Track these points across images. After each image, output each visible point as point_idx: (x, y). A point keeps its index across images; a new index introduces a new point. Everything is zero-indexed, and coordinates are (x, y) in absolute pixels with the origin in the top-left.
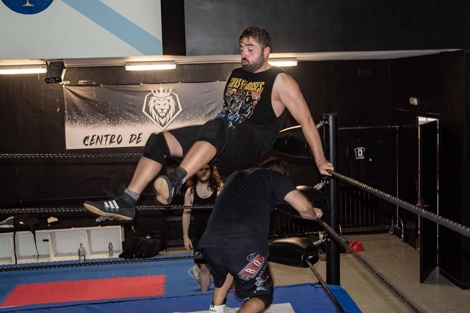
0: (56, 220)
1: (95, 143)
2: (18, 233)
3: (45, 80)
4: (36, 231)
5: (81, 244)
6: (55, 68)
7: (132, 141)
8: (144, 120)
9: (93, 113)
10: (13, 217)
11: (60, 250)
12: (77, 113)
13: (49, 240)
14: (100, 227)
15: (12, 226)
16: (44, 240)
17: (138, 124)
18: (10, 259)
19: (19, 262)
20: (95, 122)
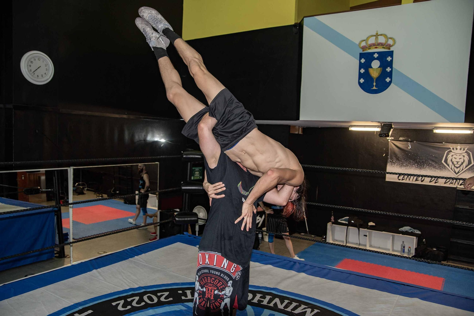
0: (374, 224)
1: (405, 180)
2: (349, 227)
3: (379, 135)
4: (360, 229)
5: (403, 242)
6: (387, 127)
7: (432, 181)
8: (442, 168)
9: (406, 159)
10: (348, 217)
11: (373, 243)
12: (396, 158)
13: (368, 236)
14: (401, 235)
15: (347, 223)
16: (364, 235)
17: (437, 170)
18: (343, 242)
19: (348, 245)
20: (407, 166)
